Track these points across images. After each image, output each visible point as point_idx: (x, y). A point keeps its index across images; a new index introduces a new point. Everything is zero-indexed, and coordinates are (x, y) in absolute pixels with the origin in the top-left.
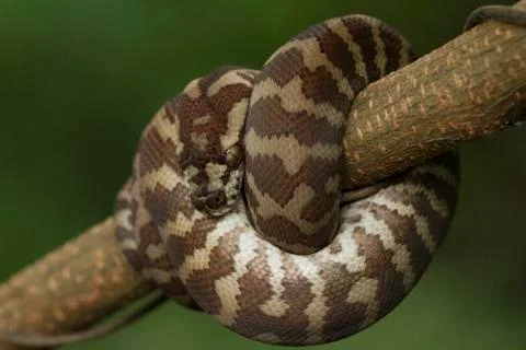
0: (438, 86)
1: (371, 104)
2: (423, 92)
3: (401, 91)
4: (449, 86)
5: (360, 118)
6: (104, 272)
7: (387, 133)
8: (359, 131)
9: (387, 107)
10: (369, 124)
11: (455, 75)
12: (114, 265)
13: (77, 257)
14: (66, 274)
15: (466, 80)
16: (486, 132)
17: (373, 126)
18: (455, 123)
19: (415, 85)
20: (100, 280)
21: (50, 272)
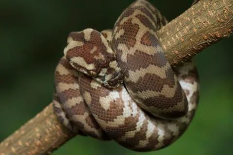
0: (201, 18)
1: (168, 34)
2: (194, 22)
3: (182, 24)
4: (207, 17)
5: (163, 41)
6: (40, 138)
7: (178, 44)
8: (164, 46)
9: (176, 33)
10: (169, 42)
11: (209, 11)
12: (46, 133)
13: (24, 134)
14: (20, 143)
15: (215, 12)
16: (225, 35)
17: (170, 43)
18: (211, 33)
19: (189, 20)
20: (38, 142)
21: (10, 144)
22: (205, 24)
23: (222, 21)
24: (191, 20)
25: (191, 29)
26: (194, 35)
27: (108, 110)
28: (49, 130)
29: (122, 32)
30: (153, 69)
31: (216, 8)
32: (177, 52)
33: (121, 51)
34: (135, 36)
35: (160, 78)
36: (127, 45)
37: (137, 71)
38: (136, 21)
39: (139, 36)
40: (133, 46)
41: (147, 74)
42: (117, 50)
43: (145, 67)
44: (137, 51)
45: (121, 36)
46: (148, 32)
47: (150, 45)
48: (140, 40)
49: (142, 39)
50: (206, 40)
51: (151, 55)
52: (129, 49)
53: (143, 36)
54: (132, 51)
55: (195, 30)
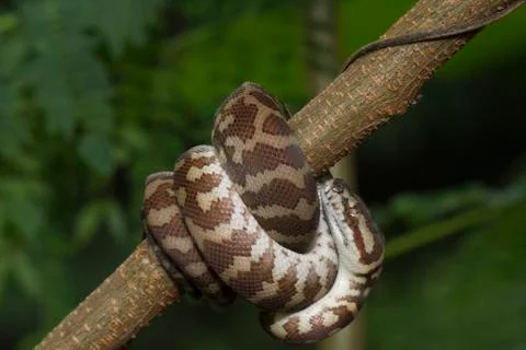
0: (362, 89)
2: (351, 97)
3: (332, 103)
5: (305, 132)
7: (330, 134)
8: (307, 140)
9: (324, 117)
10: (314, 133)
11: (373, 77)
15: (382, 77)
17: (317, 133)
18: (380, 110)
19: (343, 96)
22: (370, 98)
23: (396, 89)
24: (346, 94)
25: (347, 108)
26: (354, 117)
27: (207, 211)
28: (134, 298)
29: (230, 119)
30: (284, 172)
31: (383, 71)
32: (328, 147)
33: (233, 147)
34: (252, 122)
35: (294, 186)
36: (241, 137)
37: (259, 174)
38: (250, 100)
39: (259, 121)
40: (251, 138)
41: (275, 180)
42: (224, 147)
43: (272, 167)
44: (258, 144)
45: (229, 125)
46: (272, 115)
47: (278, 134)
48: (261, 127)
49: (264, 125)
50: (372, 121)
51: (281, 150)
52: (244, 142)
53: (266, 121)
54: (250, 145)
55: (355, 109)
